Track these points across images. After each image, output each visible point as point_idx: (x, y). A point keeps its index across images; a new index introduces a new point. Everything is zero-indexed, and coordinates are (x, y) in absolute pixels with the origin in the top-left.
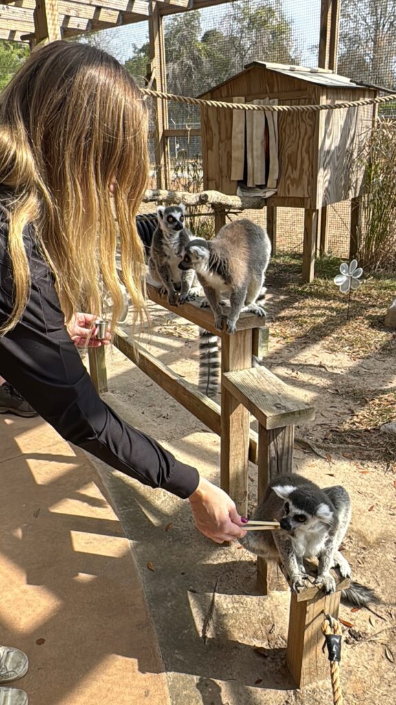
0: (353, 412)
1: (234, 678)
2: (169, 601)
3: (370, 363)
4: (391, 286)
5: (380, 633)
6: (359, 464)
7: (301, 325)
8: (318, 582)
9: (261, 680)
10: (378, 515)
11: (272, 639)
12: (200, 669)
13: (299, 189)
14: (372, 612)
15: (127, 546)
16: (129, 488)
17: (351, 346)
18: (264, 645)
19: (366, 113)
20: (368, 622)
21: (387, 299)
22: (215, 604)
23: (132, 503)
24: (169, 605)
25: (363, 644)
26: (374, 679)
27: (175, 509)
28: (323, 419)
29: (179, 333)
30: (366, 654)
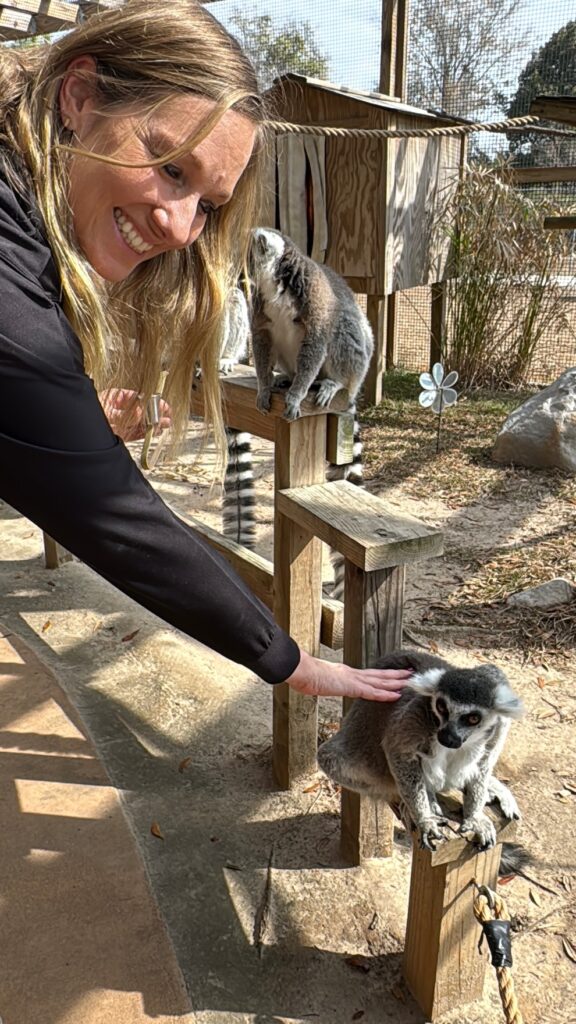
0: (461, 580)
1: (317, 1013)
2: (193, 888)
3: (477, 512)
4: (493, 410)
5: (550, 915)
6: (480, 654)
7: (370, 462)
8: (467, 830)
9: (362, 1013)
10: (521, 729)
11: (375, 939)
12: (255, 1001)
13: (359, 264)
14: (533, 882)
15: (114, 800)
16: (113, 707)
17: (447, 489)
18: (362, 950)
19: (451, 159)
20: (530, 900)
21: (489, 427)
22: (273, 887)
23: (121, 729)
24: (193, 893)
25: (525, 936)
26: (551, 994)
27: (194, 735)
28: (417, 591)
29: (182, 476)
30: (532, 953)
